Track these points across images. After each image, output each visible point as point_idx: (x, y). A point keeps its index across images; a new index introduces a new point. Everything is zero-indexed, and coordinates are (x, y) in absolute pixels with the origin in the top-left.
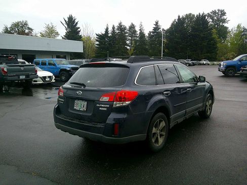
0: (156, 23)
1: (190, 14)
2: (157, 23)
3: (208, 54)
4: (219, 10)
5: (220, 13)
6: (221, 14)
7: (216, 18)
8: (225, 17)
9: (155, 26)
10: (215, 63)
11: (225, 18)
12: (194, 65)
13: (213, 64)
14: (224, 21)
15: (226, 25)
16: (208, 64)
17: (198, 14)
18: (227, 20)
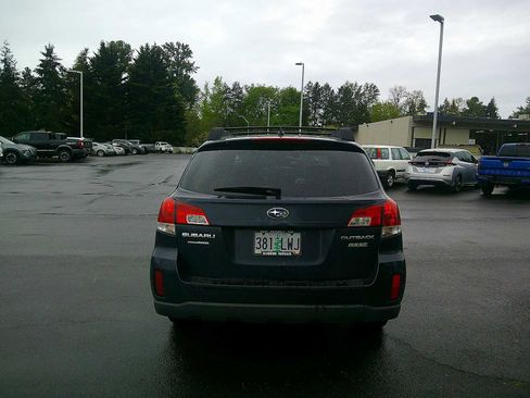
0: (48, 50)
1: (121, 43)
2: (49, 52)
3: (170, 132)
4: (178, 44)
5: (181, 50)
6: (184, 53)
7: (173, 59)
8: (191, 60)
9: (44, 58)
10: (183, 149)
11: (191, 62)
12: (147, 152)
13: (180, 153)
14: (190, 67)
15: (192, 75)
16: (171, 152)
17: (144, 46)
18: (195, 66)
